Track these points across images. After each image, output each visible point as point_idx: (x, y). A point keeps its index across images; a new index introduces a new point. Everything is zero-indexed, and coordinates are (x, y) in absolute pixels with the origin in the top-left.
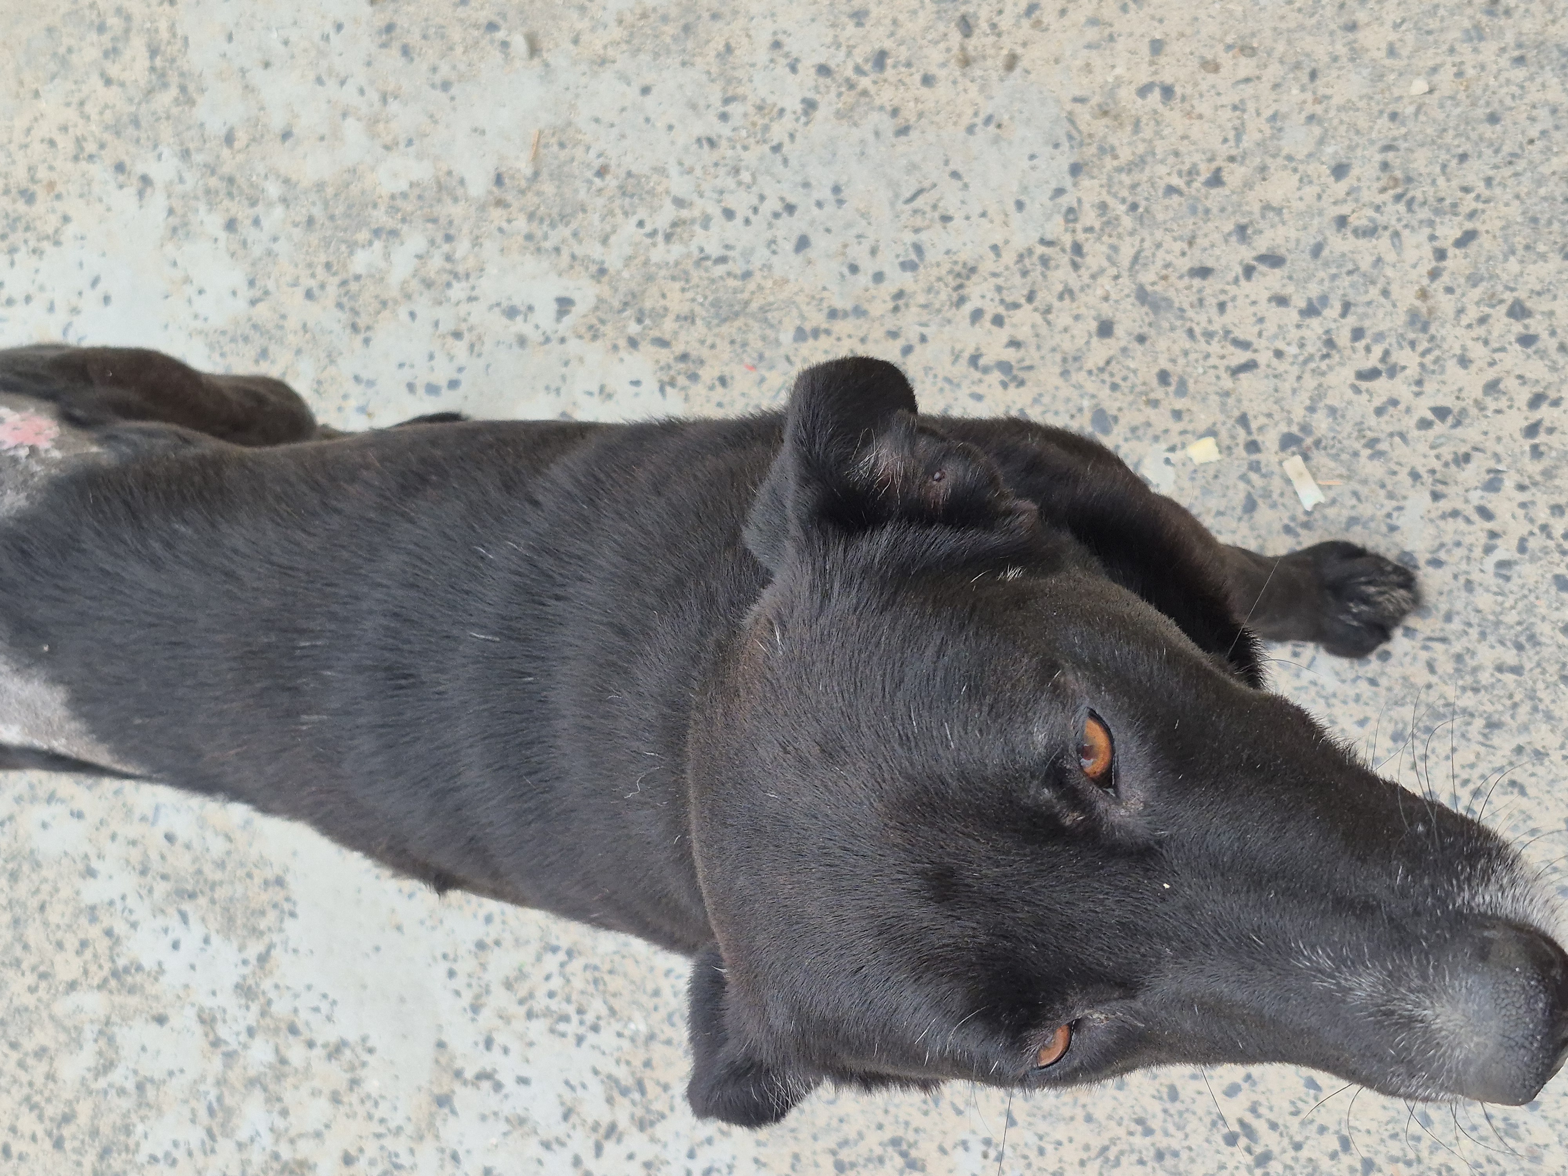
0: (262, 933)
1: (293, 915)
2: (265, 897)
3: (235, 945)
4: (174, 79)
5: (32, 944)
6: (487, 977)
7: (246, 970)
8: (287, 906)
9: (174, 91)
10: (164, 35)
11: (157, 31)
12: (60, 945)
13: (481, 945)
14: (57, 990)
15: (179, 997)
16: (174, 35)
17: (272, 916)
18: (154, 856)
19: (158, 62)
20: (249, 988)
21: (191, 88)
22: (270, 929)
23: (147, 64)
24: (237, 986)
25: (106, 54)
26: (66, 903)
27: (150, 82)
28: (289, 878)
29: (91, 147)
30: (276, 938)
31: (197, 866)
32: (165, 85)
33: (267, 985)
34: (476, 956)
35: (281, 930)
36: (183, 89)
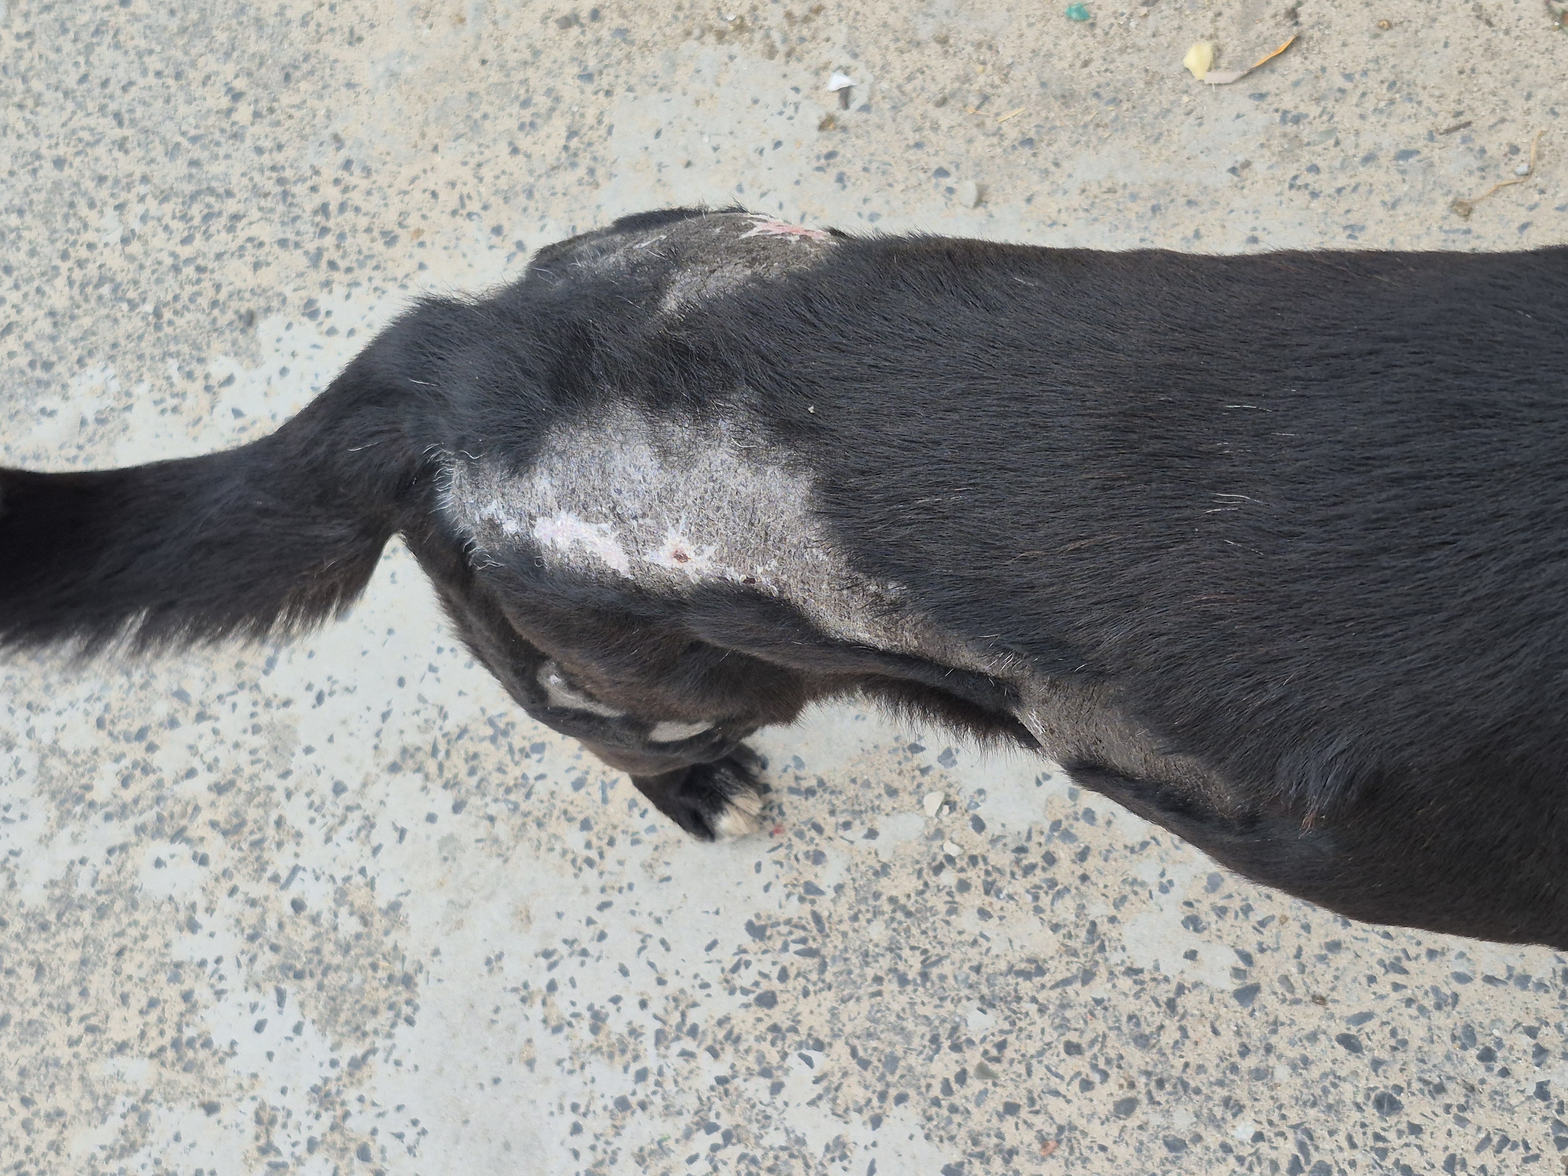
0: (365, 1034)
1: (410, 1022)
2: (383, 994)
3: (330, 1039)
4: (585, 161)
5: (92, 992)
6: (617, 1143)
7: (333, 1073)
8: (406, 1010)
9: (581, 172)
10: (590, 120)
11: (582, 115)
12: (124, 999)
13: (622, 1104)
14: (100, 1049)
15: (240, 1086)
16: (600, 122)
17: (385, 1016)
18: (272, 922)
19: (574, 143)
20: (328, 1094)
21: (600, 172)
22: (376, 1032)
23: (563, 142)
24: (315, 1089)
25: (522, 127)
26: (150, 953)
27: (558, 159)
28: (420, 979)
29: (474, 206)
30: (381, 1043)
31: (316, 944)
32: (574, 165)
33: (350, 1095)
34: (612, 1116)
35: (390, 1036)
36: (591, 171)
